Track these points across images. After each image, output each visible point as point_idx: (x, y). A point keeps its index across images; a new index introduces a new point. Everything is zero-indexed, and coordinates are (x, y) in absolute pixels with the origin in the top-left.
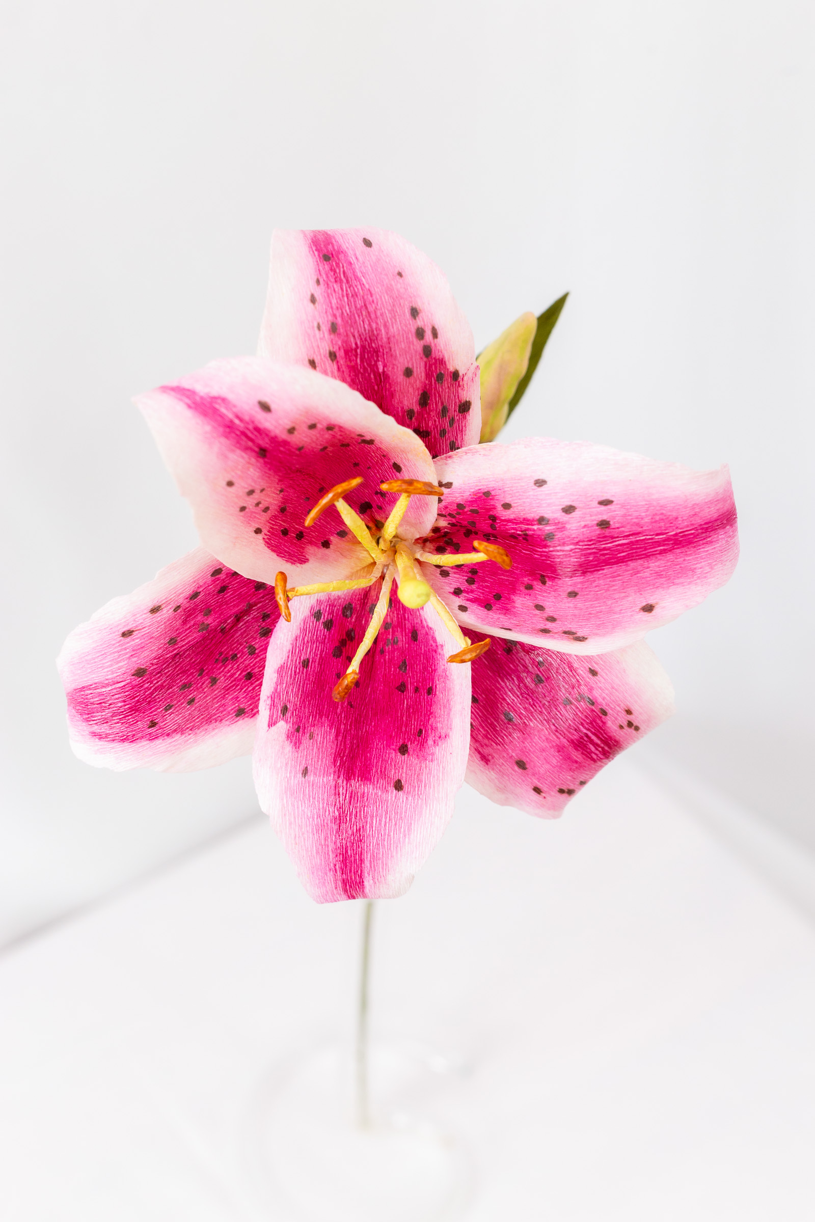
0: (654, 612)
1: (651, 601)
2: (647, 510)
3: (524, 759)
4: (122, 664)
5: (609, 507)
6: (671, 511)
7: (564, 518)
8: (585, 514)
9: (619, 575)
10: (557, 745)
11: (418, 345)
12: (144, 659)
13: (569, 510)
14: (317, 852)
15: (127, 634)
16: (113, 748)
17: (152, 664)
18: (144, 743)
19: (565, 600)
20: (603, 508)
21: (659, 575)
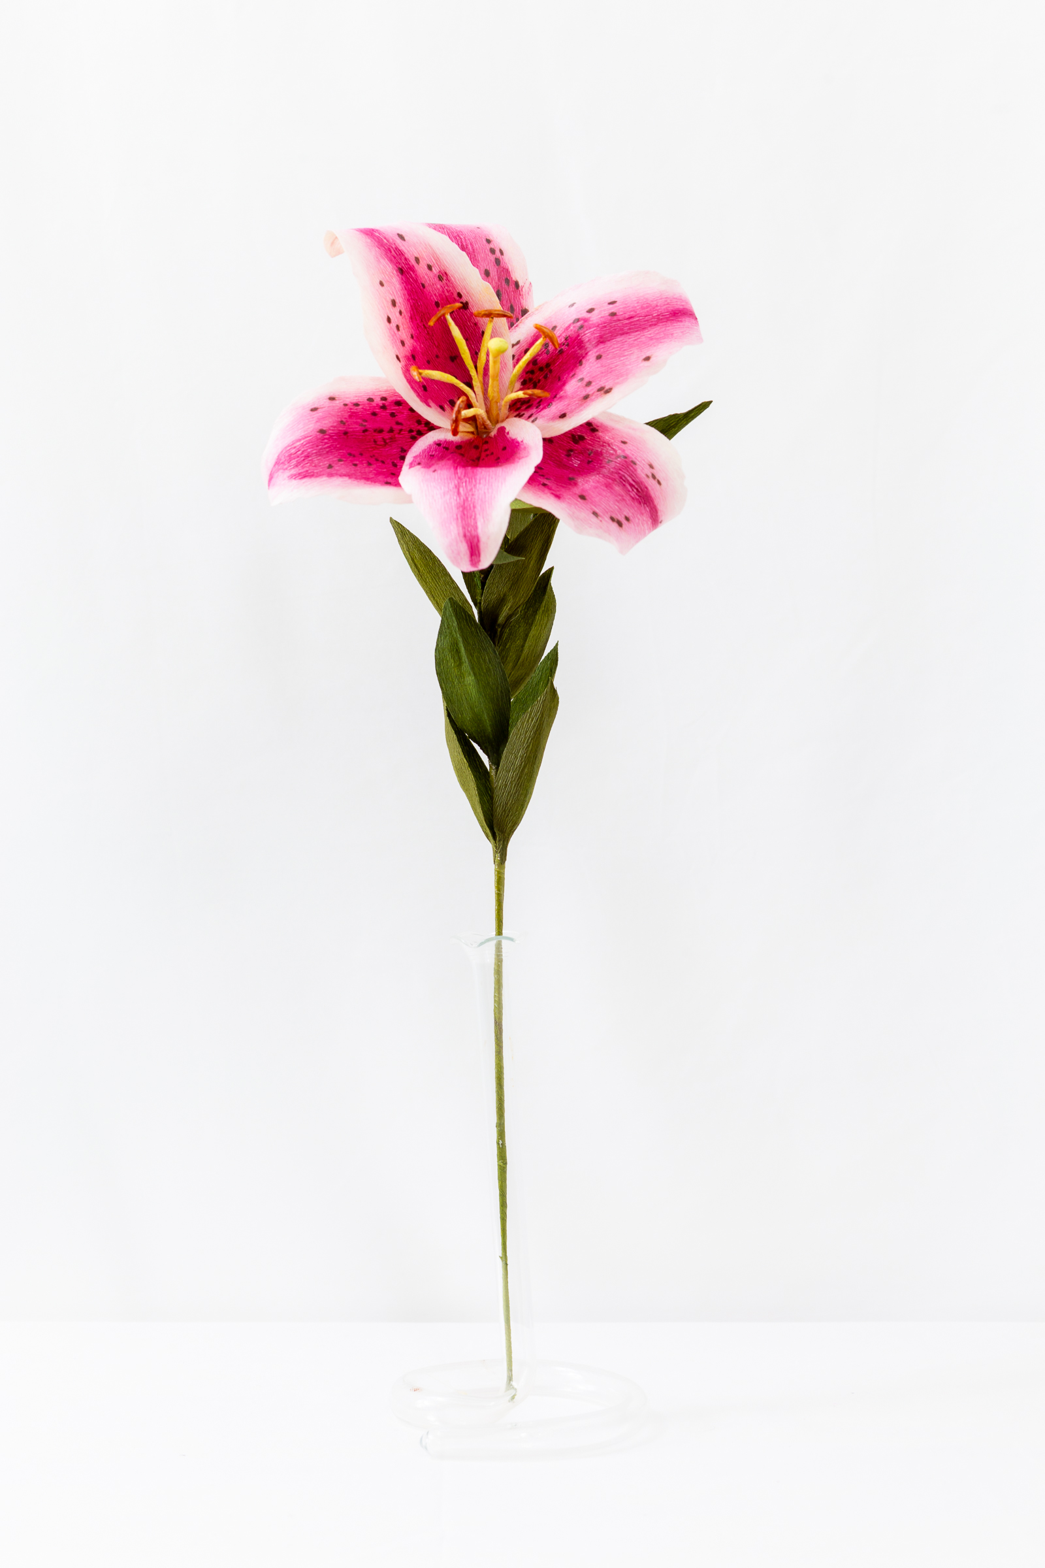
0: (651, 360)
1: (648, 354)
2: (638, 303)
3: (584, 494)
4: (311, 425)
5: (615, 305)
6: (652, 301)
7: (589, 315)
8: (601, 311)
9: (626, 342)
10: (605, 484)
11: (492, 258)
12: (327, 424)
13: (591, 311)
14: (445, 510)
15: (314, 410)
16: (304, 483)
17: (330, 430)
18: (324, 478)
19: (595, 363)
20: (611, 306)
21: (651, 339)
